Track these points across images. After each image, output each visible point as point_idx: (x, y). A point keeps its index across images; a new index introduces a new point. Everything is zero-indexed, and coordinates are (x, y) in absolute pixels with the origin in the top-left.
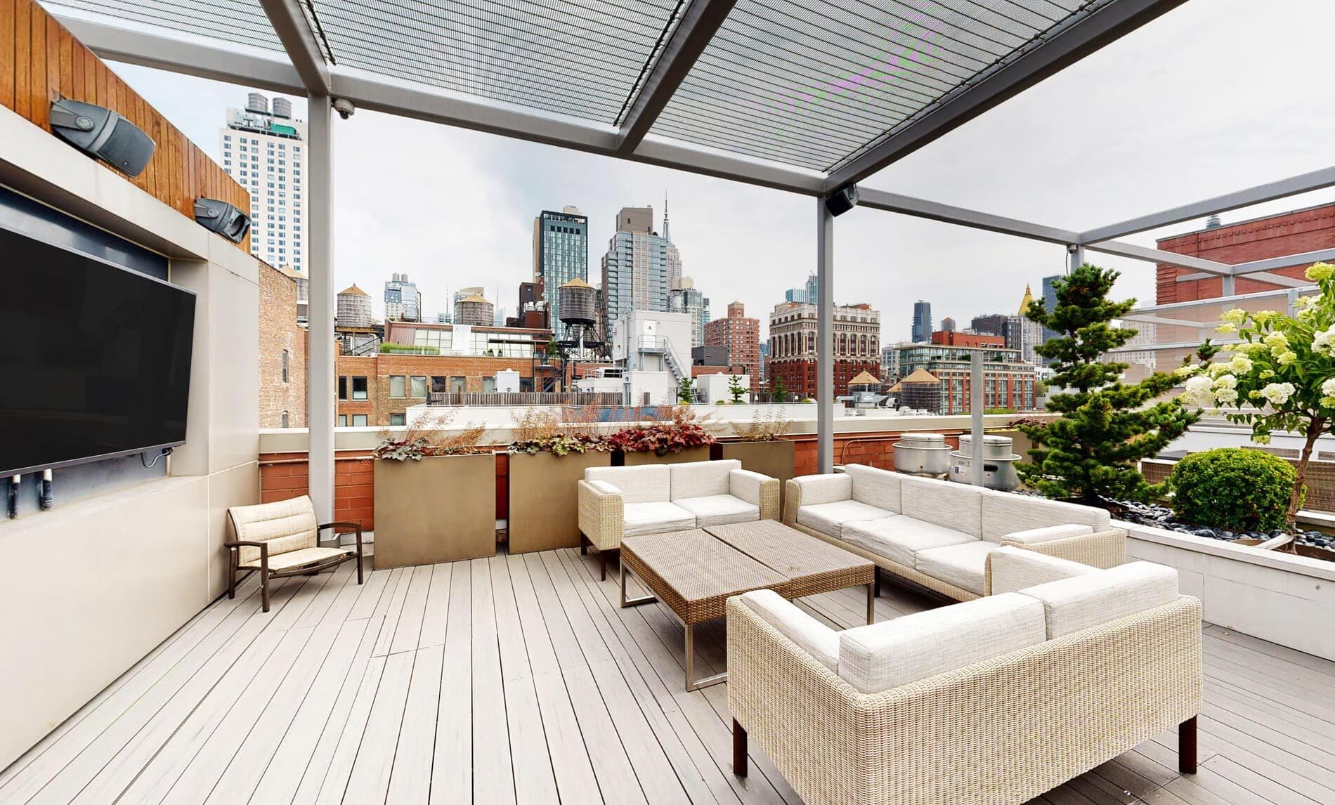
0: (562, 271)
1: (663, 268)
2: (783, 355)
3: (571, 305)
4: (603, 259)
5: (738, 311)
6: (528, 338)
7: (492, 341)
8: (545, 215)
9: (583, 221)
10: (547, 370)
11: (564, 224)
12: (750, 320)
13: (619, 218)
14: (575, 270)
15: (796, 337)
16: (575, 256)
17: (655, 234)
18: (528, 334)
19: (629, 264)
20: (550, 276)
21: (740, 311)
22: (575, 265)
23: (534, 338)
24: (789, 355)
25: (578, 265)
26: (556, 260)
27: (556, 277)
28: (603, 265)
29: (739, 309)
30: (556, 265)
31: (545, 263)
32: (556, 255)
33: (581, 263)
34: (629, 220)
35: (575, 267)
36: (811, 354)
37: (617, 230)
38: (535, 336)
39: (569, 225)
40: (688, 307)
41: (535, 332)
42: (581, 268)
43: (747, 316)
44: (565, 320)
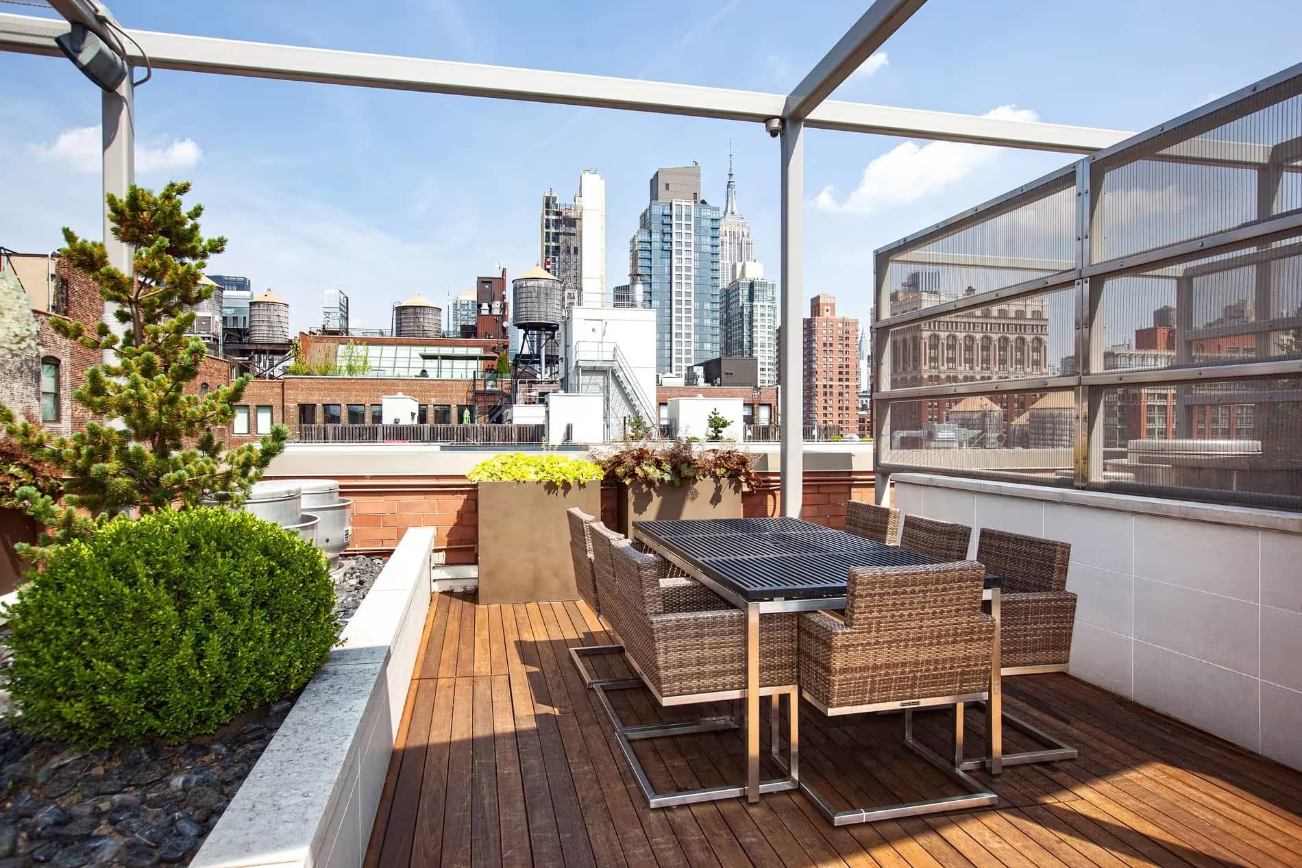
2: (900, 370)
3: (527, 304)
5: (826, 308)
6: (477, 351)
7: (425, 357)
10: (492, 394)
12: (843, 321)
13: (654, 182)
15: (910, 344)
17: (703, 202)
18: (478, 346)
19: (667, 246)
21: (829, 308)
23: (485, 351)
24: (909, 369)
28: (631, 250)
29: (827, 304)
34: (667, 185)
36: (934, 368)
37: (651, 200)
38: (487, 348)
43: (839, 314)
44: (520, 326)
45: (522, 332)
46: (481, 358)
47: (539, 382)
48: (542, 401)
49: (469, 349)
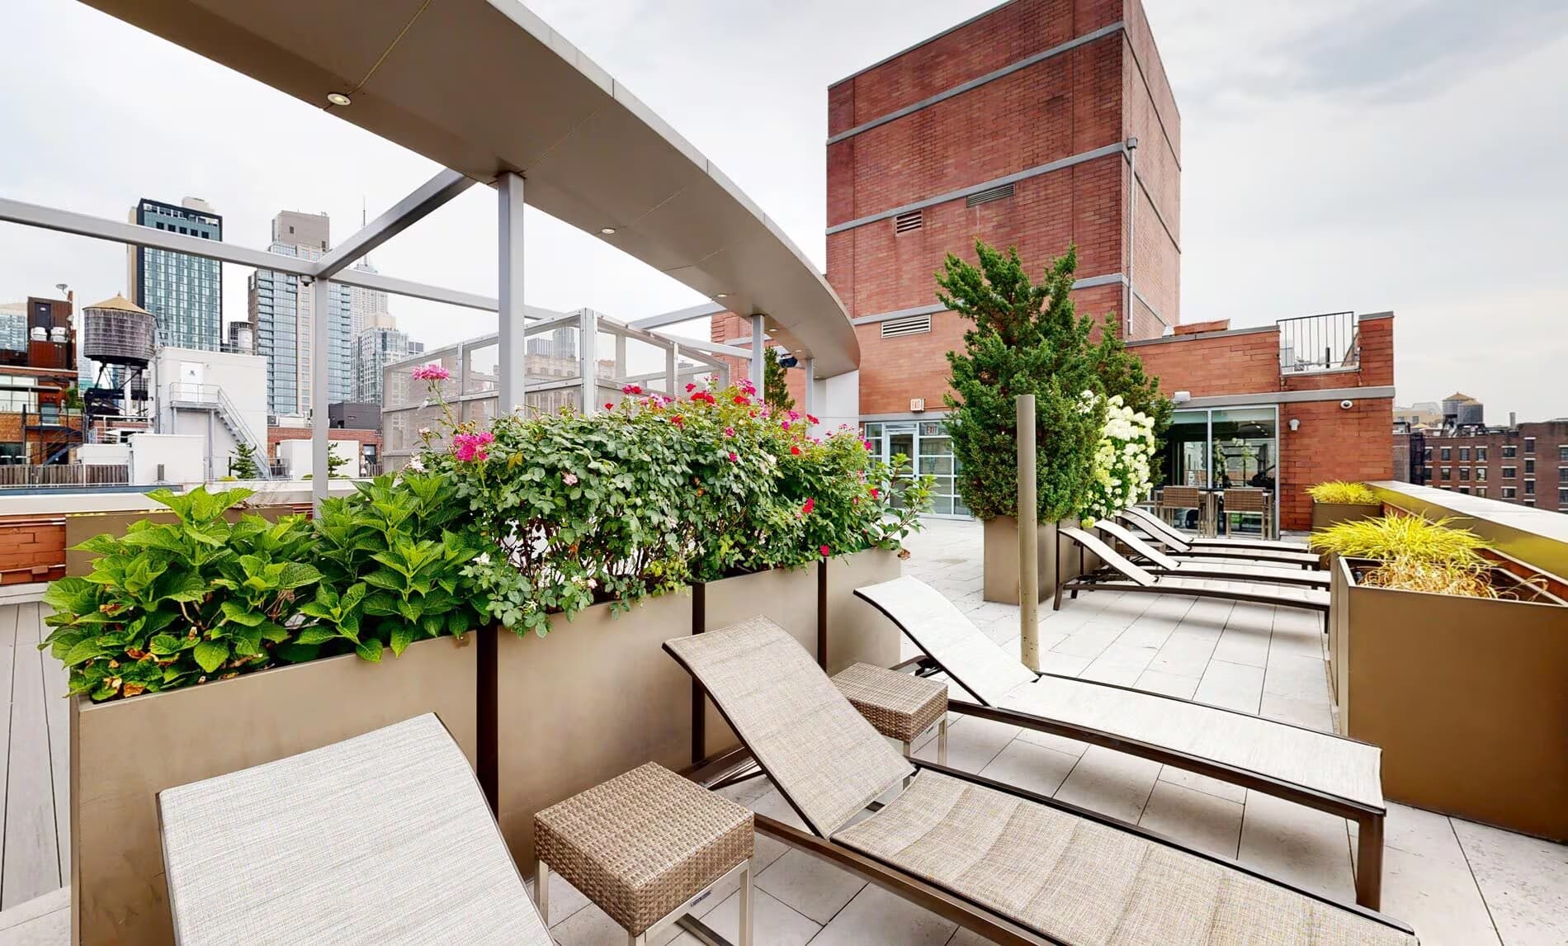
0: (178, 291)
1: (345, 298)
3: (104, 335)
4: (250, 278)
6: (30, 382)
8: (146, 206)
9: (215, 221)
11: (181, 221)
13: (276, 223)
14: (200, 291)
16: (200, 271)
18: (30, 376)
19: (291, 288)
20: (155, 295)
22: (200, 282)
23: (40, 382)
25: (205, 283)
26: (166, 273)
27: (167, 297)
28: (250, 287)
30: (166, 280)
31: (146, 275)
32: (166, 265)
33: (211, 281)
34: (292, 229)
35: (200, 286)
37: (273, 240)
38: (42, 379)
39: (189, 225)
40: (387, 352)
41: (43, 374)
42: (211, 288)
44: (94, 358)
45: (98, 364)
46: (34, 390)
47: (122, 419)
48: (124, 441)
49: (15, 379)
